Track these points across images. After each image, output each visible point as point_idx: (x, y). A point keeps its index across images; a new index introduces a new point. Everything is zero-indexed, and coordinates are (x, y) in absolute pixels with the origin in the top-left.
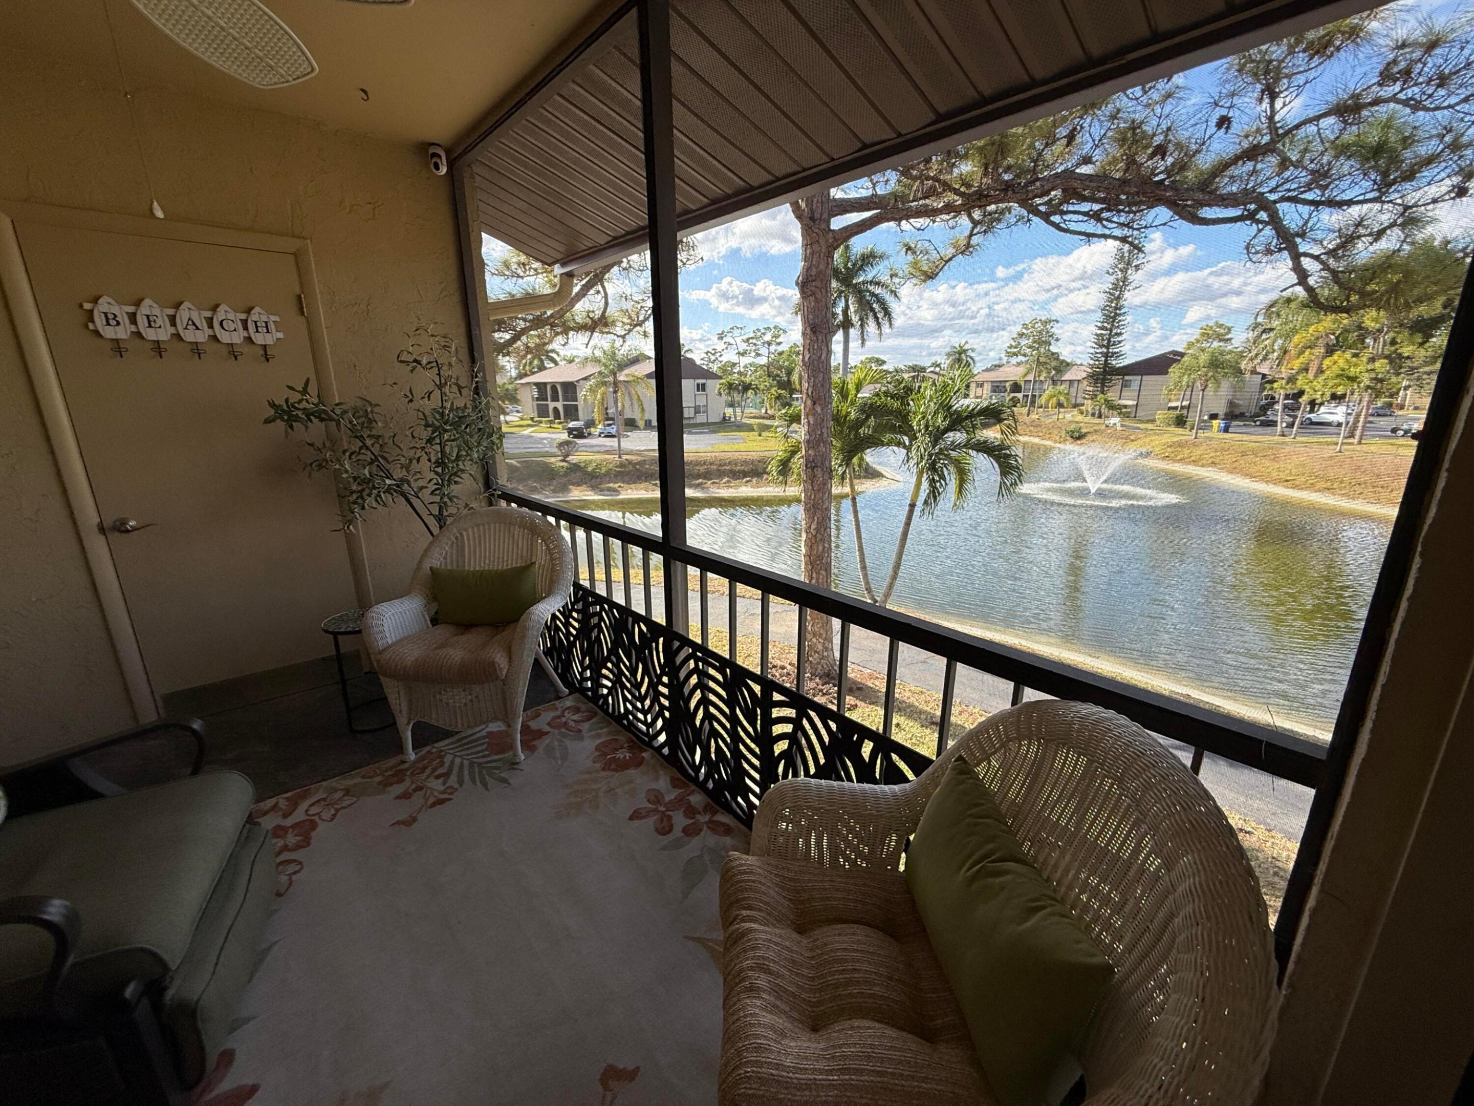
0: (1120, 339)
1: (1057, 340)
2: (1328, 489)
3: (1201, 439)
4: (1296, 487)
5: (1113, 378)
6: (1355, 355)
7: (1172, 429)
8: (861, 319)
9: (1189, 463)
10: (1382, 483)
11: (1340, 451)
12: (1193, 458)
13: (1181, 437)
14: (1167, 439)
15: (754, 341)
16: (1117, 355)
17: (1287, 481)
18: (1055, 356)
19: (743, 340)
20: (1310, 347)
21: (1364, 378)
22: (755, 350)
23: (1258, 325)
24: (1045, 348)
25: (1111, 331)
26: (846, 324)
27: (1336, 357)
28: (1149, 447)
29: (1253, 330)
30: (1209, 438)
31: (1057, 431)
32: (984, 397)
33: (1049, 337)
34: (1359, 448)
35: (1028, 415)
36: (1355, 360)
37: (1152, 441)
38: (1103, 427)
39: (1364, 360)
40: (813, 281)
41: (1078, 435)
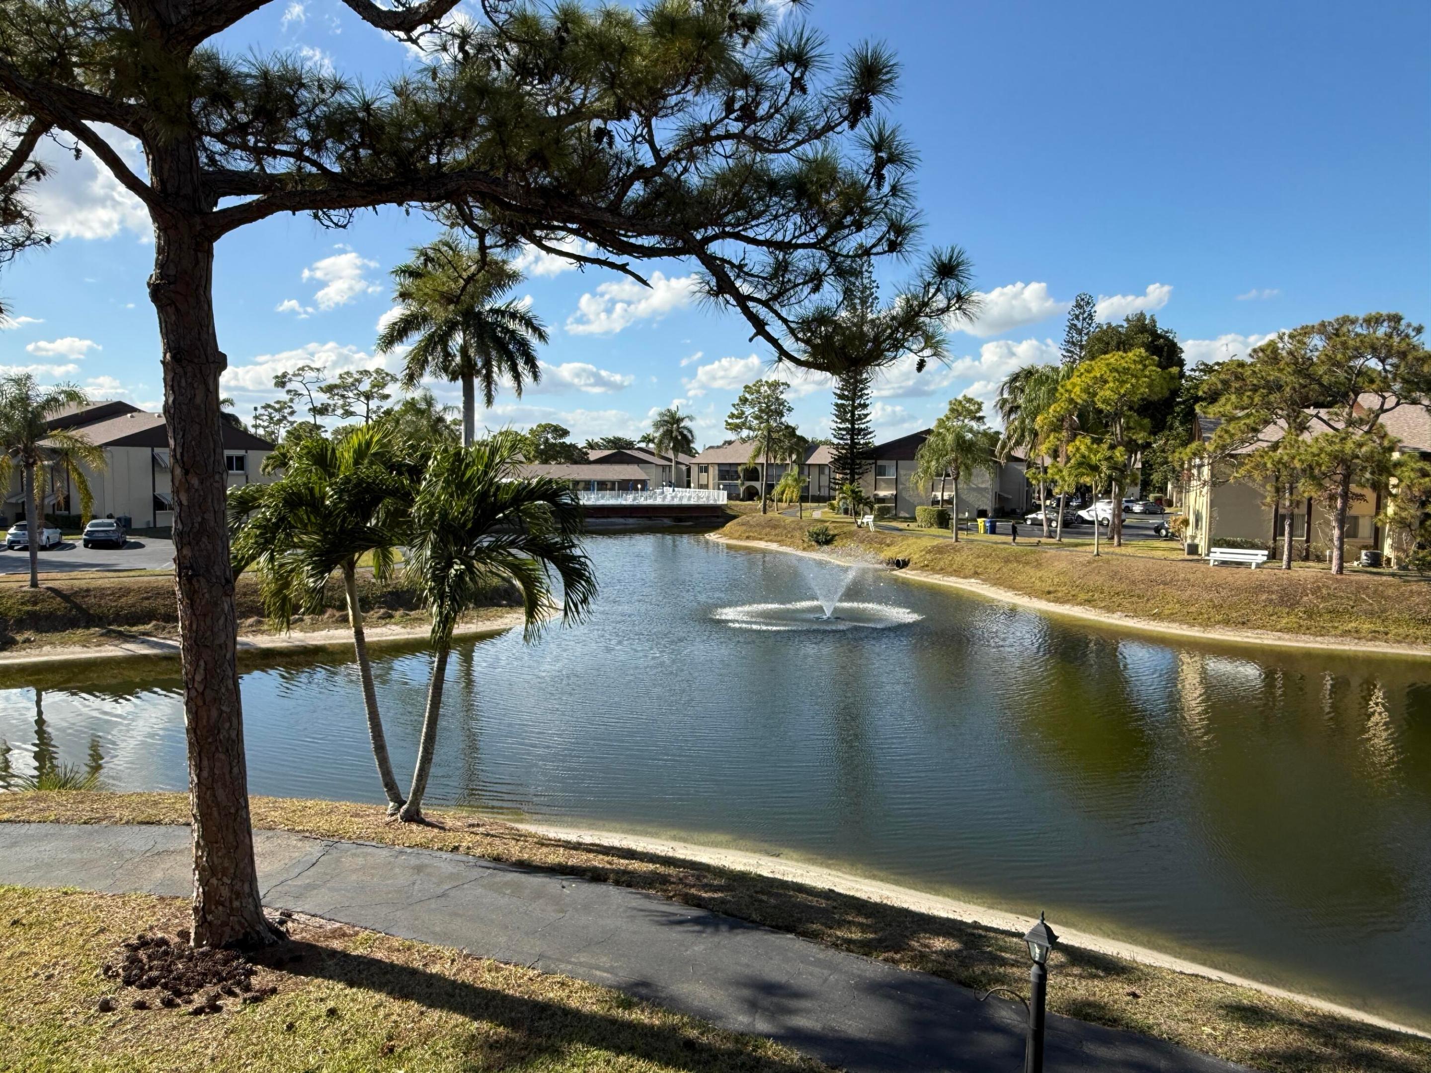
0: (865, 412)
1: (790, 410)
2: (1089, 601)
3: (963, 542)
4: (1057, 600)
5: (863, 462)
6: (1094, 441)
7: (935, 530)
8: (487, 364)
9: (951, 574)
10: (1138, 592)
11: (1098, 555)
12: (954, 567)
13: (941, 540)
14: (928, 543)
15: (341, 391)
16: (865, 432)
17: (1049, 593)
18: (791, 431)
19: (321, 388)
20: (1054, 430)
21: (1104, 467)
22: (343, 406)
23: (1004, 401)
24: (775, 420)
25: (854, 402)
26: (466, 370)
27: (1077, 443)
28: (906, 553)
29: (1001, 408)
30: (972, 541)
31: (797, 534)
32: (711, 485)
33: (780, 405)
34: (1118, 550)
35: (765, 512)
36: (1095, 446)
37: (909, 545)
38: (855, 527)
39: (1105, 446)
40: (170, 283)
41: (824, 539)
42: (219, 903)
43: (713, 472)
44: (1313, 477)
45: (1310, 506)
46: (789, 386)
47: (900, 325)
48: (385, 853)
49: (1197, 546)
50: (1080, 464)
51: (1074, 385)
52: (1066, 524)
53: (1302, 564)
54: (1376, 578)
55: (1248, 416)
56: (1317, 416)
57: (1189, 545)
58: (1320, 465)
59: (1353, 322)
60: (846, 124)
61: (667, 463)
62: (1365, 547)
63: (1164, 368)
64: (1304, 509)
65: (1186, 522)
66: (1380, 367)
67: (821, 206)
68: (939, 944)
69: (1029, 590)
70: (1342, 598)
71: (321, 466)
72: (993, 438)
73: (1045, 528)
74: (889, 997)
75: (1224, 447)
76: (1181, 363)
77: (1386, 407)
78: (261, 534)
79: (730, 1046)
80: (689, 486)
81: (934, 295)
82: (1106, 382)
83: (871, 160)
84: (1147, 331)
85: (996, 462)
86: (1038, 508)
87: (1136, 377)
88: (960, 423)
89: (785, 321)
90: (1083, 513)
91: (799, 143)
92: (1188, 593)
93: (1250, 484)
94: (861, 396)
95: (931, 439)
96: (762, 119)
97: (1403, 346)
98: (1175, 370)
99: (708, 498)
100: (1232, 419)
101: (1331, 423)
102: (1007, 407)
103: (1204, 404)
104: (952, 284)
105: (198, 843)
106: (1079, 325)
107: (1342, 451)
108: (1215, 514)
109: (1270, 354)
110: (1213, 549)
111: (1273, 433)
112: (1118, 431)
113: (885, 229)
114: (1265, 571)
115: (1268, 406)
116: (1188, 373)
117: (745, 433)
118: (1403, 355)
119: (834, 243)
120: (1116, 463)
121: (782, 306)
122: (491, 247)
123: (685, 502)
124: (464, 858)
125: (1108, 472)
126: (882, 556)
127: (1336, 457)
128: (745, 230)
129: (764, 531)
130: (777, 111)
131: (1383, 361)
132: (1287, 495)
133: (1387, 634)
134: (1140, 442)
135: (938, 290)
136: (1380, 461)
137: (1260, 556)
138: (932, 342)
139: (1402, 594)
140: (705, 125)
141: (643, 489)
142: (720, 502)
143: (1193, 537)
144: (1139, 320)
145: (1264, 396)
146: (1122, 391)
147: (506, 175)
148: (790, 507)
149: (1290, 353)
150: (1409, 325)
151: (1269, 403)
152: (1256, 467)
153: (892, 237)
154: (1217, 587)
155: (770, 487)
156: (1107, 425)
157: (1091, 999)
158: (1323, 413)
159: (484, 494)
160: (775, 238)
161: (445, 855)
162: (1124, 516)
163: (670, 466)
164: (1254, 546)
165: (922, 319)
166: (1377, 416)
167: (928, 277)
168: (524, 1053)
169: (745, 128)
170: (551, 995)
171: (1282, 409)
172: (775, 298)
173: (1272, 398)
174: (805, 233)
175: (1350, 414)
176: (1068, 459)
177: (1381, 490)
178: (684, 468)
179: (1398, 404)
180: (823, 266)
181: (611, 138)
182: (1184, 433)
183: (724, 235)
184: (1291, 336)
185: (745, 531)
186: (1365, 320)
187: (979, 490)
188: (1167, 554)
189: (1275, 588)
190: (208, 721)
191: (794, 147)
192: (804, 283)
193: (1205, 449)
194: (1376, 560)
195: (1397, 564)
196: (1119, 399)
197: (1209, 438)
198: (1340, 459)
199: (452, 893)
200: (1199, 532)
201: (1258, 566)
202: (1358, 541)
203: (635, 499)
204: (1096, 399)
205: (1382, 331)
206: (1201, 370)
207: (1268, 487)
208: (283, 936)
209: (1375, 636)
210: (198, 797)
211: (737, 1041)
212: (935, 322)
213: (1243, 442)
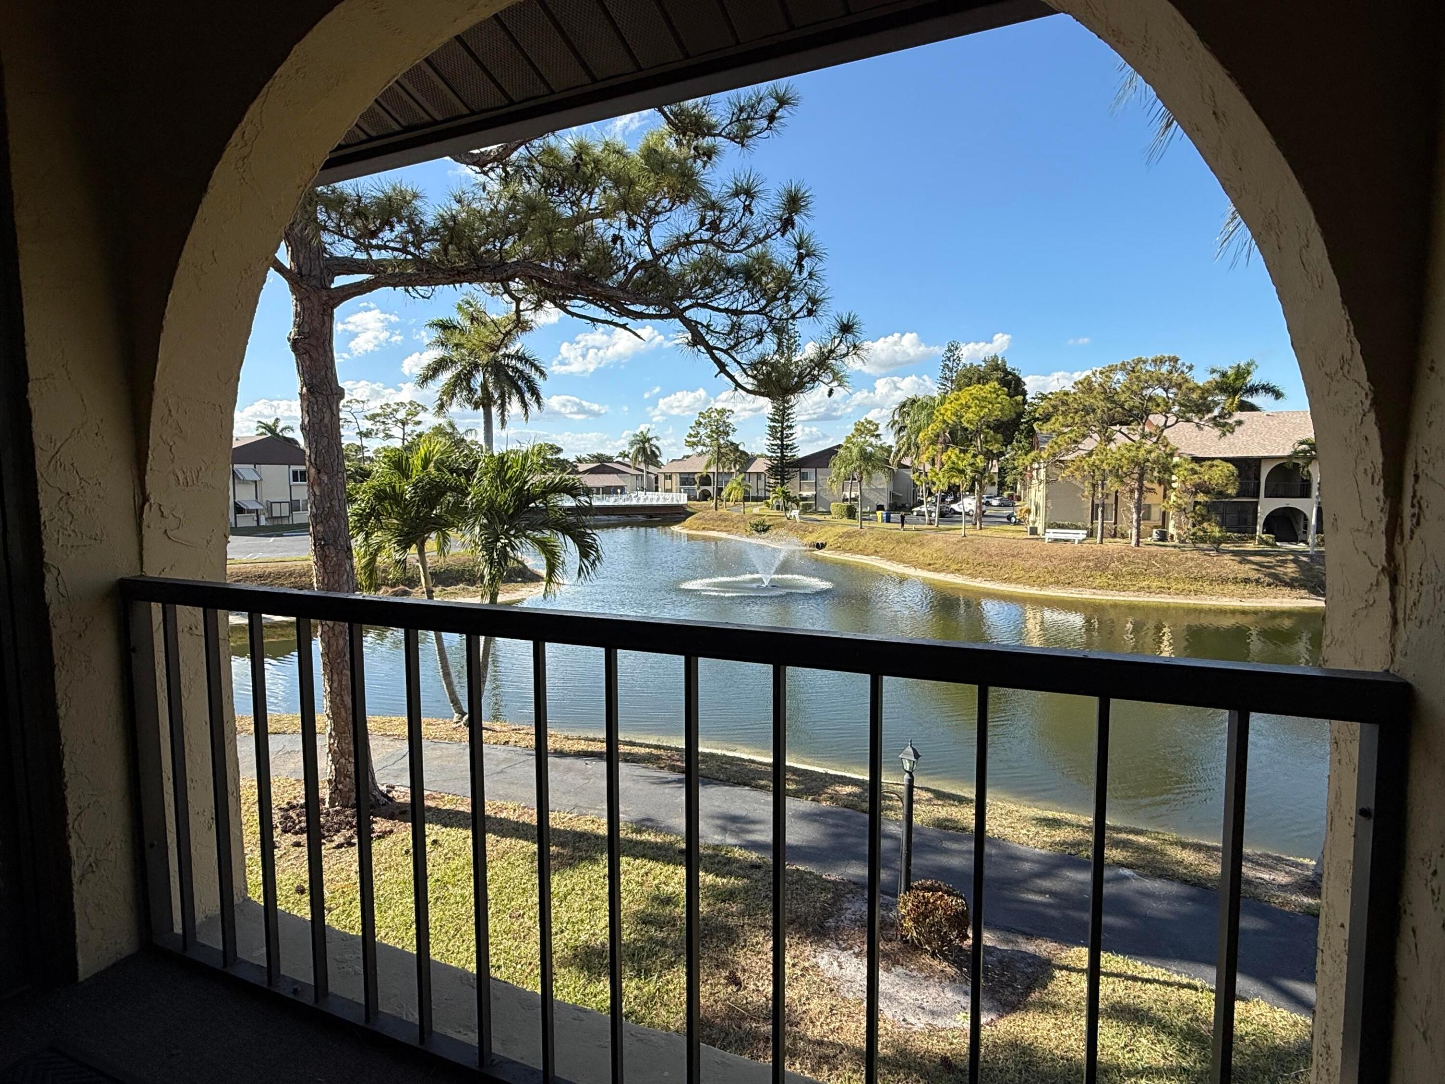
0: (791, 432)
1: (734, 430)
2: (958, 570)
3: (866, 529)
4: (935, 570)
5: (791, 469)
6: (961, 451)
7: (845, 520)
8: (502, 396)
9: (857, 553)
10: (994, 562)
11: (965, 536)
12: (860, 547)
13: (849, 528)
14: (840, 530)
15: (382, 419)
16: (792, 447)
17: (930, 565)
18: (735, 447)
19: (366, 417)
20: (932, 444)
21: (969, 471)
22: (384, 430)
23: (895, 423)
24: (723, 439)
25: (783, 424)
26: (485, 401)
27: (949, 453)
28: (824, 538)
29: (892, 427)
30: (873, 528)
31: (742, 525)
32: (674, 490)
33: (726, 426)
34: (979, 532)
35: (716, 509)
36: (962, 455)
37: (826, 532)
38: (785, 519)
39: (969, 455)
40: (305, 338)
41: (762, 528)
42: (346, 776)
43: (676, 479)
44: (1117, 476)
45: (1116, 497)
46: (733, 412)
47: (816, 365)
48: (455, 747)
49: (1036, 528)
50: (951, 469)
51: (947, 410)
52: (942, 515)
53: (1111, 540)
54: (1163, 549)
55: (1072, 431)
56: (1120, 431)
57: (1031, 528)
58: (1122, 467)
59: (1144, 362)
60: (779, 234)
61: (640, 473)
62: (1156, 527)
63: (1011, 397)
64: (1112, 500)
65: (1029, 511)
66: (1165, 395)
67: (762, 286)
68: (848, 789)
69: (915, 563)
70: (1138, 563)
71: (399, 470)
72: (889, 450)
73: (927, 517)
74: (816, 821)
75: (1054, 455)
76: (1024, 393)
77: (1168, 424)
78: (358, 520)
79: (710, 852)
80: (657, 490)
81: (838, 345)
82: (969, 407)
83: (795, 255)
84: (999, 369)
85: (890, 469)
86: (921, 503)
87: (990, 403)
88: (863, 440)
89: (739, 363)
90: (955, 506)
91: (749, 247)
92: (1030, 562)
93: (1074, 482)
94: (788, 420)
95: (841, 451)
96: (723, 231)
97: (1180, 380)
98: (1020, 398)
99: (672, 499)
100: (1060, 434)
101: (1131, 436)
102: (897, 427)
103: (1040, 423)
104: (850, 337)
105: (330, 734)
106: (951, 365)
107: (1137, 457)
108: (1049, 505)
109: (1087, 386)
110: (1047, 530)
111: (1089, 444)
112: (979, 444)
113: (805, 301)
114: (1084, 546)
115: (1085, 424)
116: (1029, 401)
117: (700, 449)
118: (1179, 386)
119: (771, 311)
120: (977, 468)
121: (737, 353)
122: (524, 311)
123: (654, 503)
124: (514, 749)
125: (971, 474)
126: (805, 541)
127: (1133, 461)
128: (711, 301)
129: (716, 524)
130: (734, 225)
131: (1166, 391)
132: (1100, 489)
133: (1169, 589)
134: (995, 452)
135: (841, 341)
136: (1164, 463)
137: (1082, 534)
138: (837, 377)
139: (1181, 560)
140: (686, 234)
141: (621, 493)
142: (681, 503)
143: (1034, 522)
144: (993, 361)
145: (1082, 417)
146: (982, 414)
147: (552, 265)
148: (735, 505)
149: (1101, 385)
150: (1183, 364)
151: (1086, 422)
152: (1078, 469)
153: (810, 306)
154: (1051, 557)
155: (720, 490)
156: (971, 440)
157: (949, 817)
158: (1124, 429)
159: (520, 489)
160: (731, 308)
161: (499, 747)
162: (984, 508)
163: (642, 476)
164: (1077, 528)
165: (831, 361)
166: (1162, 431)
167: (834, 332)
168: (570, 861)
169: (713, 236)
170: (586, 828)
171: (1095, 426)
172: (732, 348)
173: (1088, 418)
174: (752, 304)
175: (1143, 430)
176: (942, 465)
177: (1166, 484)
178: (653, 477)
179: (1177, 422)
180: (764, 327)
181: (622, 241)
182: (1027, 445)
183: (697, 305)
184: (1101, 373)
185: (702, 524)
186: (1153, 361)
187: (877, 490)
188: (1015, 535)
189: (1091, 557)
190: (337, 647)
191: (745, 249)
192: (752, 338)
193: (1041, 457)
194: (1163, 537)
195: (1179, 539)
196: (980, 421)
197: (1044, 448)
198: (1135, 462)
199: (508, 770)
200: (1038, 518)
201: (1080, 542)
202: (1151, 523)
203: (616, 501)
204: (962, 420)
205: (1164, 369)
206: (1039, 398)
207: (1086, 484)
208: (391, 799)
209: (1161, 590)
210: (331, 702)
211: (714, 849)
212: (839, 363)
213: (1068, 450)
